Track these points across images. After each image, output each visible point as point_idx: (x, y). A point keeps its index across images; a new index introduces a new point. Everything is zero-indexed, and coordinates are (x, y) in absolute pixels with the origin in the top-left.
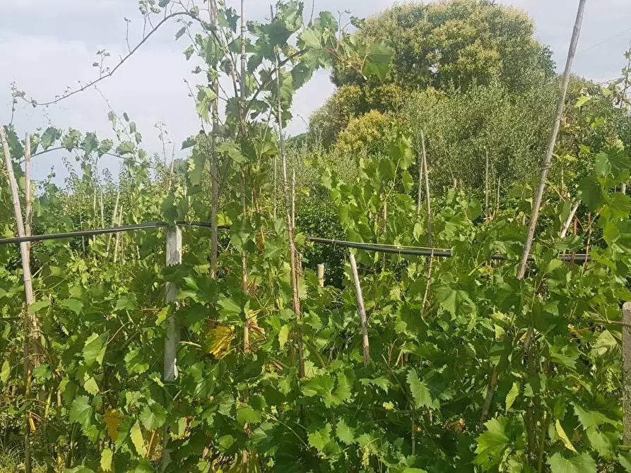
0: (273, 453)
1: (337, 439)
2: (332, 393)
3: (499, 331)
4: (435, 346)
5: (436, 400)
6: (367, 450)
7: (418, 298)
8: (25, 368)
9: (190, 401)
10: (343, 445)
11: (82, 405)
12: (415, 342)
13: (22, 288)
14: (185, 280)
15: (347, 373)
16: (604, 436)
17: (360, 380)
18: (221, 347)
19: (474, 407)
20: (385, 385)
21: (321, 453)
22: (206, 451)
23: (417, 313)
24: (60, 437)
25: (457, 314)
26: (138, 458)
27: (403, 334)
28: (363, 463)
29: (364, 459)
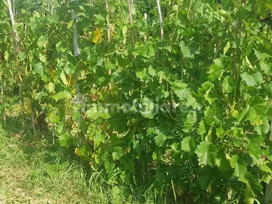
0: (121, 82)
1: (149, 74)
2: (146, 55)
3: (223, 19)
4: (193, 30)
5: (193, 54)
6: (161, 76)
7: (187, 9)
8: (15, 55)
9: (86, 64)
10: (151, 76)
11: (39, 66)
12: (184, 29)
13: (9, 19)
14: (79, 7)
15: (153, 46)
16: (267, 65)
17: (159, 48)
18: (97, 39)
19: (210, 58)
20: (170, 49)
21: (142, 80)
22: (94, 85)
23: (185, 16)
24: (32, 82)
25: (204, 14)
26: (64, 86)
27: (179, 26)
28: (159, 82)
29: (160, 80)
